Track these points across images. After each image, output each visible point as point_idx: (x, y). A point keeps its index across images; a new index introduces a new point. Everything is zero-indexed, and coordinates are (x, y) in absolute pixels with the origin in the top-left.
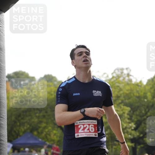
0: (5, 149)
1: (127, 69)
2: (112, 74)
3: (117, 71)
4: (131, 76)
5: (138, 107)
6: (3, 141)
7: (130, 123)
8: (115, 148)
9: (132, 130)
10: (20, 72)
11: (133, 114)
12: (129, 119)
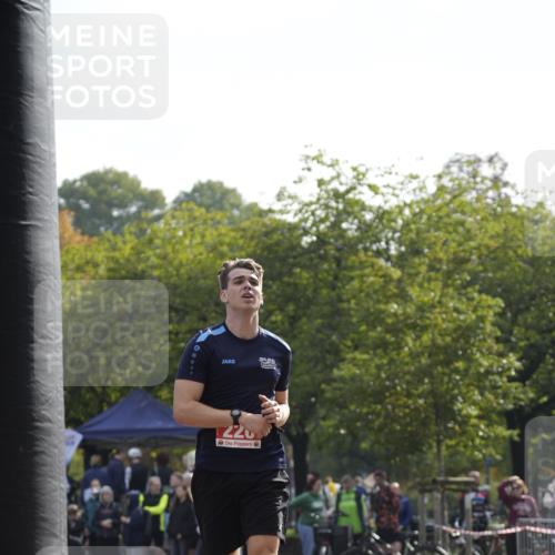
0: (56, 451)
1: (491, 160)
2: (440, 177)
3: (454, 169)
4: (506, 184)
5: (533, 297)
6: (50, 421)
7: (501, 355)
8: (448, 447)
9: (511, 379)
10: (107, 172)
11: (514, 322)
12: (498, 340)
